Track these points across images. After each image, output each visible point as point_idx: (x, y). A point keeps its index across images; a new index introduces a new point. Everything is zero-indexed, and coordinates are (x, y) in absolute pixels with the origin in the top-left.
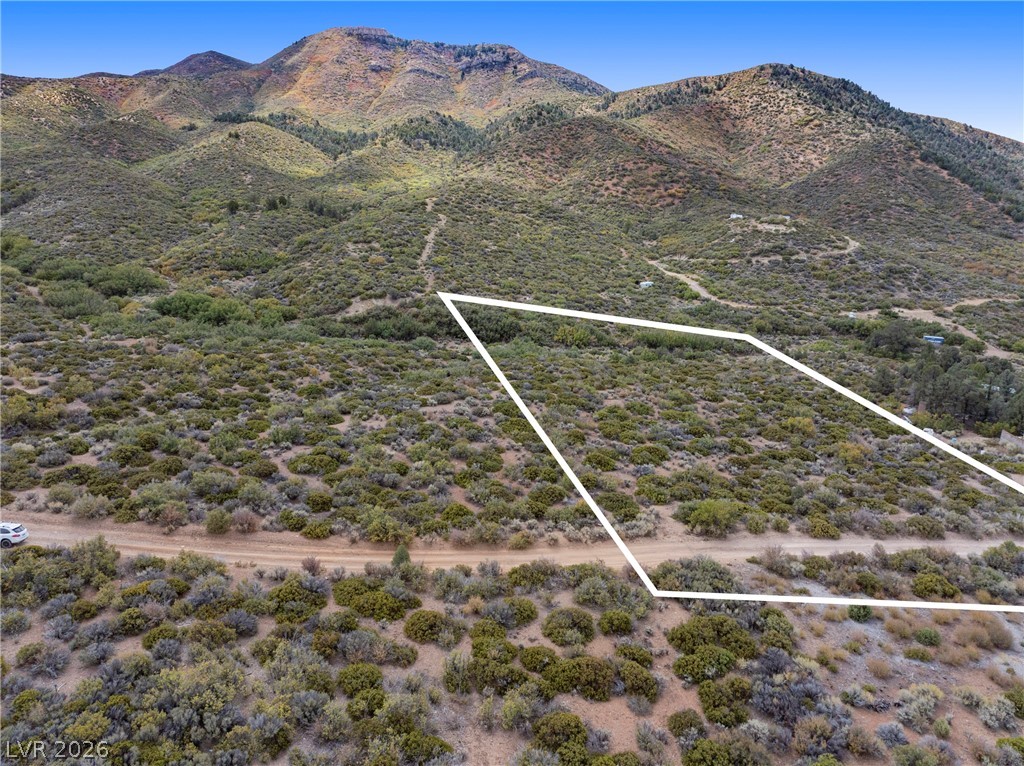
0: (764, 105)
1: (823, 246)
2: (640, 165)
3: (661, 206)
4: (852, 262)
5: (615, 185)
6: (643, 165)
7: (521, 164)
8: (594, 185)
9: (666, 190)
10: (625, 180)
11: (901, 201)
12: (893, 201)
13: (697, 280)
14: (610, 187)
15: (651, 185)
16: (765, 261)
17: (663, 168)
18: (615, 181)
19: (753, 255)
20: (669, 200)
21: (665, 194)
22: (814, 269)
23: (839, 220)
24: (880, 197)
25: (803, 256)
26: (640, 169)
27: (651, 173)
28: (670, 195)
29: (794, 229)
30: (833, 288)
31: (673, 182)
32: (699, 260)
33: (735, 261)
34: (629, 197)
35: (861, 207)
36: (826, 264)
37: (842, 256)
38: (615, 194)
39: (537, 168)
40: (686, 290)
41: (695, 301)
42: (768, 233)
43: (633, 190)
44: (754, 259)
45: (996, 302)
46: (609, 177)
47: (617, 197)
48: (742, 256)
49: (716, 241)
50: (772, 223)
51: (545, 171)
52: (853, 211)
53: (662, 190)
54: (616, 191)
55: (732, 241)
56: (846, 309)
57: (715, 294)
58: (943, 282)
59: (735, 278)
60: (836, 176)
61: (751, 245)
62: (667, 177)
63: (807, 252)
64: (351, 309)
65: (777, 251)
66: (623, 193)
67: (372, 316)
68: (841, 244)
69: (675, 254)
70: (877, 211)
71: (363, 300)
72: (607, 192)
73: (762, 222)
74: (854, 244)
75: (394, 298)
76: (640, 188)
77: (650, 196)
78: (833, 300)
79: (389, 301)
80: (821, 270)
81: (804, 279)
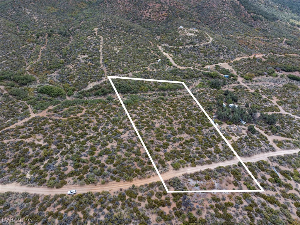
1: (203, 41)
3: (161, 20)
4: (210, 47)
5: (147, 12)
6: (154, 4)
7: (118, 4)
8: (141, 13)
9: (162, 14)
10: (150, 10)
11: (226, 15)
12: (224, 15)
13: (172, 57)
14: (146, 13)
15: (158, 12)
16: (189, 47)
17: (160, 5)
18: (147, 11)
19: (185, 45)
20: (163, 17)
21: (161, 15)
22: (201, 49)
24: (220, 13)
25: (198, 45)
26: (154, 6)
27: (157, 8)
28: (163, 16)
29: (196, 35)
30: (205, 56)
31: (163, 10)
32: (172, 46)
33: (181, 47)
34: (151, 17)
35: (215, 17)
36: (204, 47)
37: (208, 45)
38: (147, 16)
39: (123, 5)
40: (169, 62)
41: (171, 67)
42: (189, 36)
43: (152, 14)
44: (186, 46)
45: (243, 58)
46: (145, 10)
47: (148, 17)
48: (183, 45)
49: (176, 39)
50: (191, 32)
51: (126, 7)
52: (213, 19)
53: (160, 14)
54: (147, 15)
55: (180, 40)
56: (208, 65)
57: (176, 63)
58: (232, 52)
59: (181, 53)
60: (209, 4)
61: (185, 41)
62: (162, 9)
63: (199, 43)
64: (89, 86)
65: (192, 43)
66: (150, 15)
67: (95, 89)
68: (208, 40)
69: (165, 43)
70: (219, 19)
71: (91, 82)
72: (145, 16)
73: (188, 32)
74: (211, 39)
75: (98, 81)
76: (154, 13)
77: (158, 16)
78: (205, 61)
79: (97, 82)
80: (203, 50)
81: (198, 53)
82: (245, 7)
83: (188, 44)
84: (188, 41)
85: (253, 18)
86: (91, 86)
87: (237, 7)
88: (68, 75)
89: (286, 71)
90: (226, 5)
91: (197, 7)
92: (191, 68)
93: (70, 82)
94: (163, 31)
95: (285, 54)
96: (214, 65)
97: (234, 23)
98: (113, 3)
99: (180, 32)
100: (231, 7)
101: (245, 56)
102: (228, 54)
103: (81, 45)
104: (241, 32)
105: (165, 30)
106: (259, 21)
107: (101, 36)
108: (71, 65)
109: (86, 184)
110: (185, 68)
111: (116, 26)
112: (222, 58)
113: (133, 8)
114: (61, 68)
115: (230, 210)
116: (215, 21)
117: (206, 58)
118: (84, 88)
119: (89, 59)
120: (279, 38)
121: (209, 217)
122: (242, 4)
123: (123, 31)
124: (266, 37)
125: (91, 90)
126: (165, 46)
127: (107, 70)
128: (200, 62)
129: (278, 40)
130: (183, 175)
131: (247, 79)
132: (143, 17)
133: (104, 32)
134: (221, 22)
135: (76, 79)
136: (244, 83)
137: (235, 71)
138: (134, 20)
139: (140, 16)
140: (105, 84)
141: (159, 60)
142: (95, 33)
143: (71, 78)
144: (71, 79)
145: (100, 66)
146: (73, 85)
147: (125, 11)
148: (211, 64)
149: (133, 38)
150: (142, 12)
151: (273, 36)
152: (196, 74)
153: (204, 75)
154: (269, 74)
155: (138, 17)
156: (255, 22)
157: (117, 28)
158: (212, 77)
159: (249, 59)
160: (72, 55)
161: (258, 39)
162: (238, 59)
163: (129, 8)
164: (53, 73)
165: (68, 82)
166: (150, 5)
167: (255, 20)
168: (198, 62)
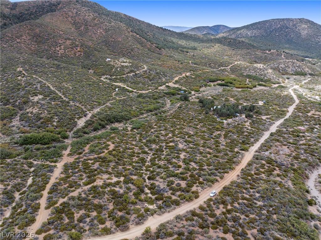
0: (79, 13)
1: (140, 68)
2: (63, 41)
3: (78, 55)
4: (149, 72)
6: (64, 41)
7: (17, 42)
9: (76, 49)
10: (62, 47)
13: (124, 85)
14: (59, 50)
15: (71, 48)
16: (131, 75)
17: (71, 41)
19: (127, 74)
20: (80, 53)
21: (77, 51)
22: (143, 76)
23: (124, 54)
25: (138, 72)
26: (64, 42)
27: (68, 44)
28: (79, 51)
29: (131, 64)
30: (151, 80)
31: (77, 46)
32: (114, 77)
33: (124, 76)
34: (67, 53)
35: (128, 49)
36: (144, 74)
37: (146, 71)
38: (62, 53)
39: (26, 44)
40: (127, 89)
41: (133, 93)
42: (125, 66)
43: (66, 51)
44: (129, 75)
45: (180, 78)
46: (56, 47)
47: (64, 54)
48: (125, 74)
49: (114, 70)
50: (124, 62)
51: (29, 45)
52: (126, 51)
53: (75, 50)
54: (62, 51)
55: (118, 69)
56: (159, 87)
57: (135, 89)
58: (167, 74)
59: (128, 81)
60: (113, 38)
61: (124, 71)
62: (74, 45)
63: (138, 71)
64: (78, 123)
65: (132, 71)
66: (65, 52)
67: (89, 124)
68: (143, 67)
69: (104, 75)
70: (132, 50)
71: (78, 119)
72: (59, 52)
73: (121, 63)
74: (145, 66)
75: (85, 116)
76: (68, 50)
77: (73, 52)
78: (153, 84)
79: (85, 118)
80: (144, 75)
81: (143, 79)
82: (146, 39)
83: (129, 73)
84: (127, 70)
85: (157, 47)
86: (81, 123)
87: (139, 40)
88: (41, 118)
89: (212, 82)
90: (129, 38)
91: (103, 42)
92: (150, 90)
93: (50, 125)
94: (92, 65)
95: (200, 71)
96: (164, 86)
97: (146, 52)
98: (10, 41)
99: (112, 63)
100: (134, 40)
101: (179, 76)
102: (166, 76)
103: (20, 87)
104: (157, 60)
105: (93, 64)
106: (163, 49)
107: (34, 75)
108: (33, 109)
109: (213, 185)
110: (147, 92)
111: (41, 64)
112: (164, 80)
113: (38, 47)
114: (17, 115)
115: (302, 157)
116: (129, 52)
117: (152, 82)
118: (75, 126)
119: (48, 99)
120: (186, 61)
121: (299, 164)
122: (142, 37)
123: (52, 69)
124: (176, 61)
125: (86, 127)
126: (106, 78)
127: (82, 105)
128: (151, 85)
129: (186, 62)
130: (255, 152)
131: (197, 92)
132: (58, 54)
133: (33, 71)
134: (135, 53)
135: (56, 120)
136: (197, 94)
137: (183, 87)
138: (49, 58)
139: (54, 54)
140: (95, 118)
141: (117, 89)
142: (23, 73)
143: (47, 121)
144: (49, 122)
145: (70, 103)
146: (57, 127)
147: (31, 49)
148: (161, 86)
149: (67, 74)
150: (54, 49)
151: (181, 60)
152: (159, 94)
153: (166, 94)
154: (206, 86)
155: (51, 55)
156: (161, 51)
157: (43, 66)
158: (173, 95)
159: (184, 77)
160: (19, 99)
161: (173, 63)
162: (177, 79)
163: (33, 46)
164: (12, 121)
165: (48, 126)
166: (59, 42)
167: (160, 49)
168: (149, 86)
